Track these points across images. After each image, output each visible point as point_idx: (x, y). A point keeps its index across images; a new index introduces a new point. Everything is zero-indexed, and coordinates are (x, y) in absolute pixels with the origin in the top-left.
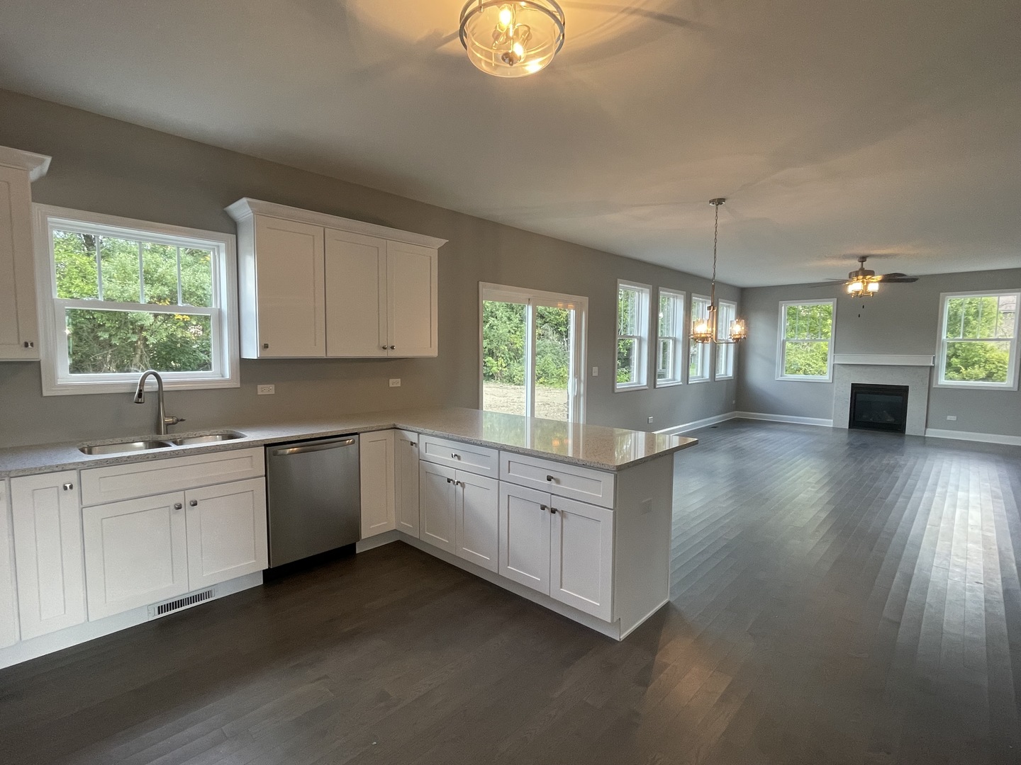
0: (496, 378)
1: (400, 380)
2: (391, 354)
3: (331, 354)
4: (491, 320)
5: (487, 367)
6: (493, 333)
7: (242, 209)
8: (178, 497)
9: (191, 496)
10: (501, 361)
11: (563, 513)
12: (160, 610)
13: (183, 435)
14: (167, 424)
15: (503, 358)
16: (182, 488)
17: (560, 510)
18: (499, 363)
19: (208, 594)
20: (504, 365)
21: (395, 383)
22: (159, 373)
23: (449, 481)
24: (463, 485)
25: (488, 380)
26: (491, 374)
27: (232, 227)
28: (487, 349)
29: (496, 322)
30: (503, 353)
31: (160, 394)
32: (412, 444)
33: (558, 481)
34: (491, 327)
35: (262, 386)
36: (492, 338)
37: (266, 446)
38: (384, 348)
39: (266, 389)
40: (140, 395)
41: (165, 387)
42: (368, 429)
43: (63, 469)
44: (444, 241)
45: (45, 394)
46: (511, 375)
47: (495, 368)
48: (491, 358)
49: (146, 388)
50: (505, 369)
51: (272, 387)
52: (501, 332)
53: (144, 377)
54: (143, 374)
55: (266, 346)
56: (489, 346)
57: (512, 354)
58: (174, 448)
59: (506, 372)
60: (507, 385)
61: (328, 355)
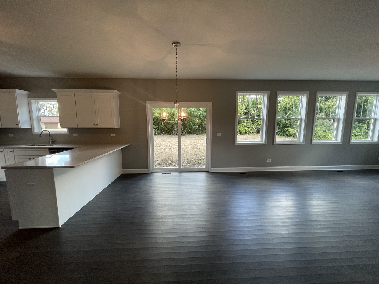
1: (114, 134)
2: (97, 127)
14: (52, 142)
35: (74, 134)
37: (49, 149)
38: (94, 125)
40: (40, 135)
45: (33, 134)
51: (77, 135)
53: (42, 132)
55: (61, 125)
61: (78, 127)
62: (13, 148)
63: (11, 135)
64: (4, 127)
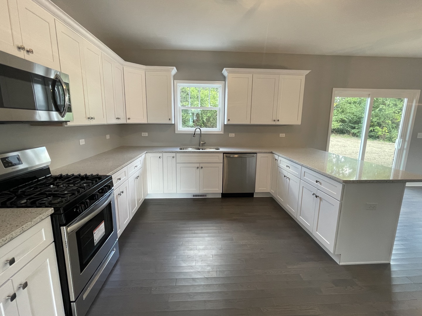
0: (380, 138)
1: (285, 134)
2: (278, 123)
3: (252, 123)
4: (381, 106)
5: (375, 132)
6: (381, 114)
7: (225, 72)
8: (198, 165)
9: (202, 165)
10: (385, 129)
11: (321, 199)
12: (194, 196)
13: (205, 147)
14: (202, 144)
15: (387, 127)
16: (199, 162)
17: (320, 196)
18: (384, 130)
19: (206, 196)
20: (387, 131)
21: (282, 135)
22: (200, 128)
23: (285, 176)
24: (289, 179)
25: (375, 139)
26: (377, 136)
27: (224, 78)
28: (376, 122)
29: (384, 107)
30: (388, 125)
31: (201, 134)
32: (276, 160)
33: (321, 184)
34: (380, 110)
35: (230, 134)
36: (381, 116)
37: (224, 153)
38: (274, 121)
39: (232, 135)
40: (194, 134)
41: (202, 133)
42: (260, 152)
43: (173, 152)
44: (308, 72)
45: (176, 133)
46: (391, 137)
47: (380, 133)
48: (378, 128)
49: (196, 133)
50: (387, 134)
51: (234, 134)
52: (387, 113)
53: (196, 129)
54: (195, 128)
55: (229, 120)
56: (378, 121)
57: (394, 125)
58: (201, 150)
59: (388, 135)
60: (387, 143)
61: (251, 123)
63: (145, 134)
64: (150, 122)
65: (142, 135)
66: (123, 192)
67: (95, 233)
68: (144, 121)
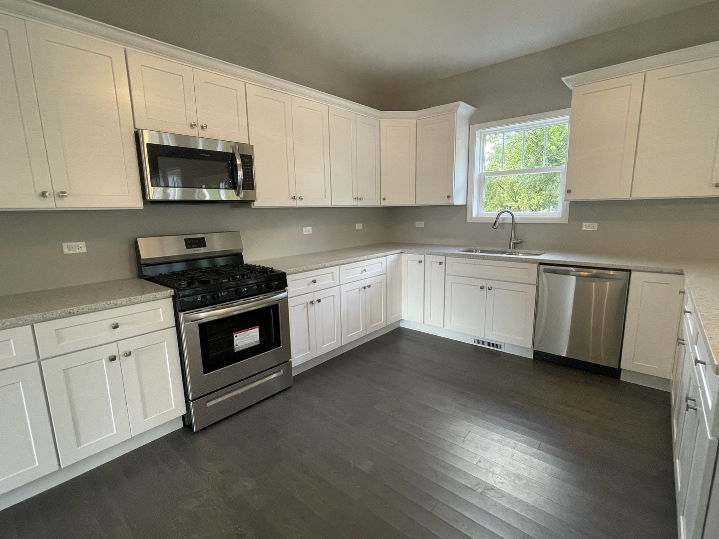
3: (637, 196)
8: (483, 283)
9: (491, 284)
12: (476, 341)
13: (519, 251)
14: (515, 244)
16: (486, 278)
19: (499, 346)
22: (513, 212)
35: (586, 223)
37: (540, 264)
39: (589, 227)
40: (495, 224)
43: (439, 254)
45: (467, 221)
49: (501, 220)
51: (595, 224)
53: (500, 214)
55: (569, 191)
61: (633, 196)
62: (446, 255)
63: (420, 224)
64: (420, 203)
65: (416, 226)
66: (319, 301)
67: (236, 336)
68: (409, 202)
